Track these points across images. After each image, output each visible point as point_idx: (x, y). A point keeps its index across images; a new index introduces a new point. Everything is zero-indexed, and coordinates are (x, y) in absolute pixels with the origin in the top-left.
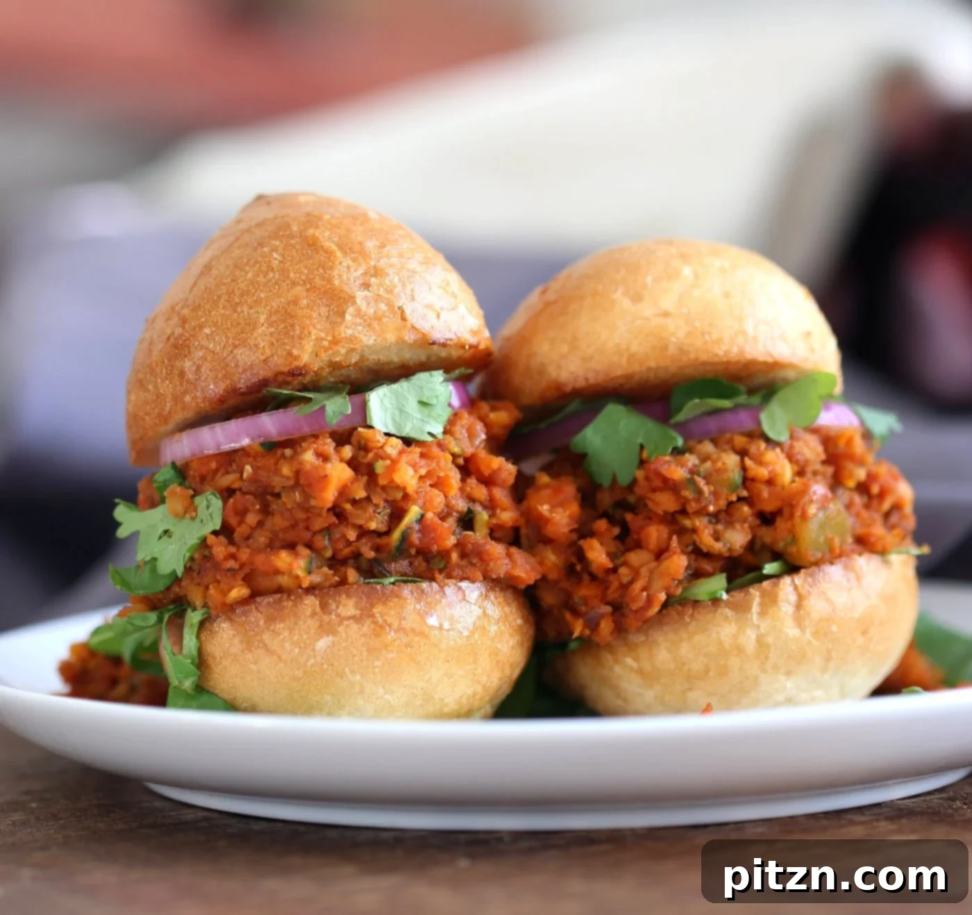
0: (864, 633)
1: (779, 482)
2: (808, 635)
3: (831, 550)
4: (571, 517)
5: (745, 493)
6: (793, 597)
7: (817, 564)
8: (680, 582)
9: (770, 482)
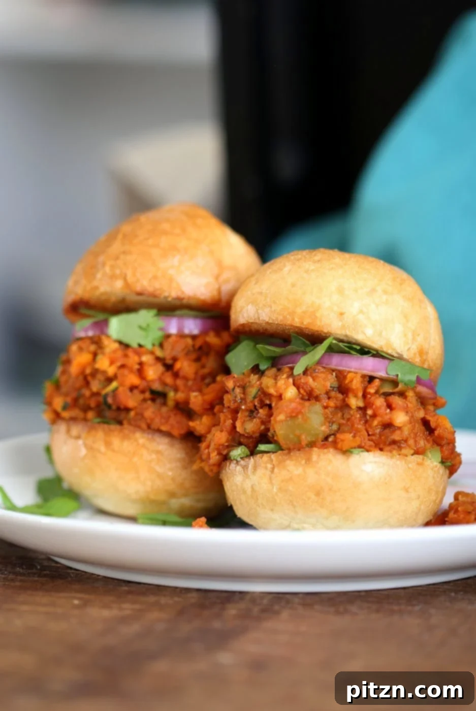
0: (318, 494)
1: (283, 397)
2: (275, 490)
3: (300, 442)
4: (204, 401)
5: (268, 402)
6: (269, 466)
7: (290, 450)
8: (228, 447)
9: (280, 397)
